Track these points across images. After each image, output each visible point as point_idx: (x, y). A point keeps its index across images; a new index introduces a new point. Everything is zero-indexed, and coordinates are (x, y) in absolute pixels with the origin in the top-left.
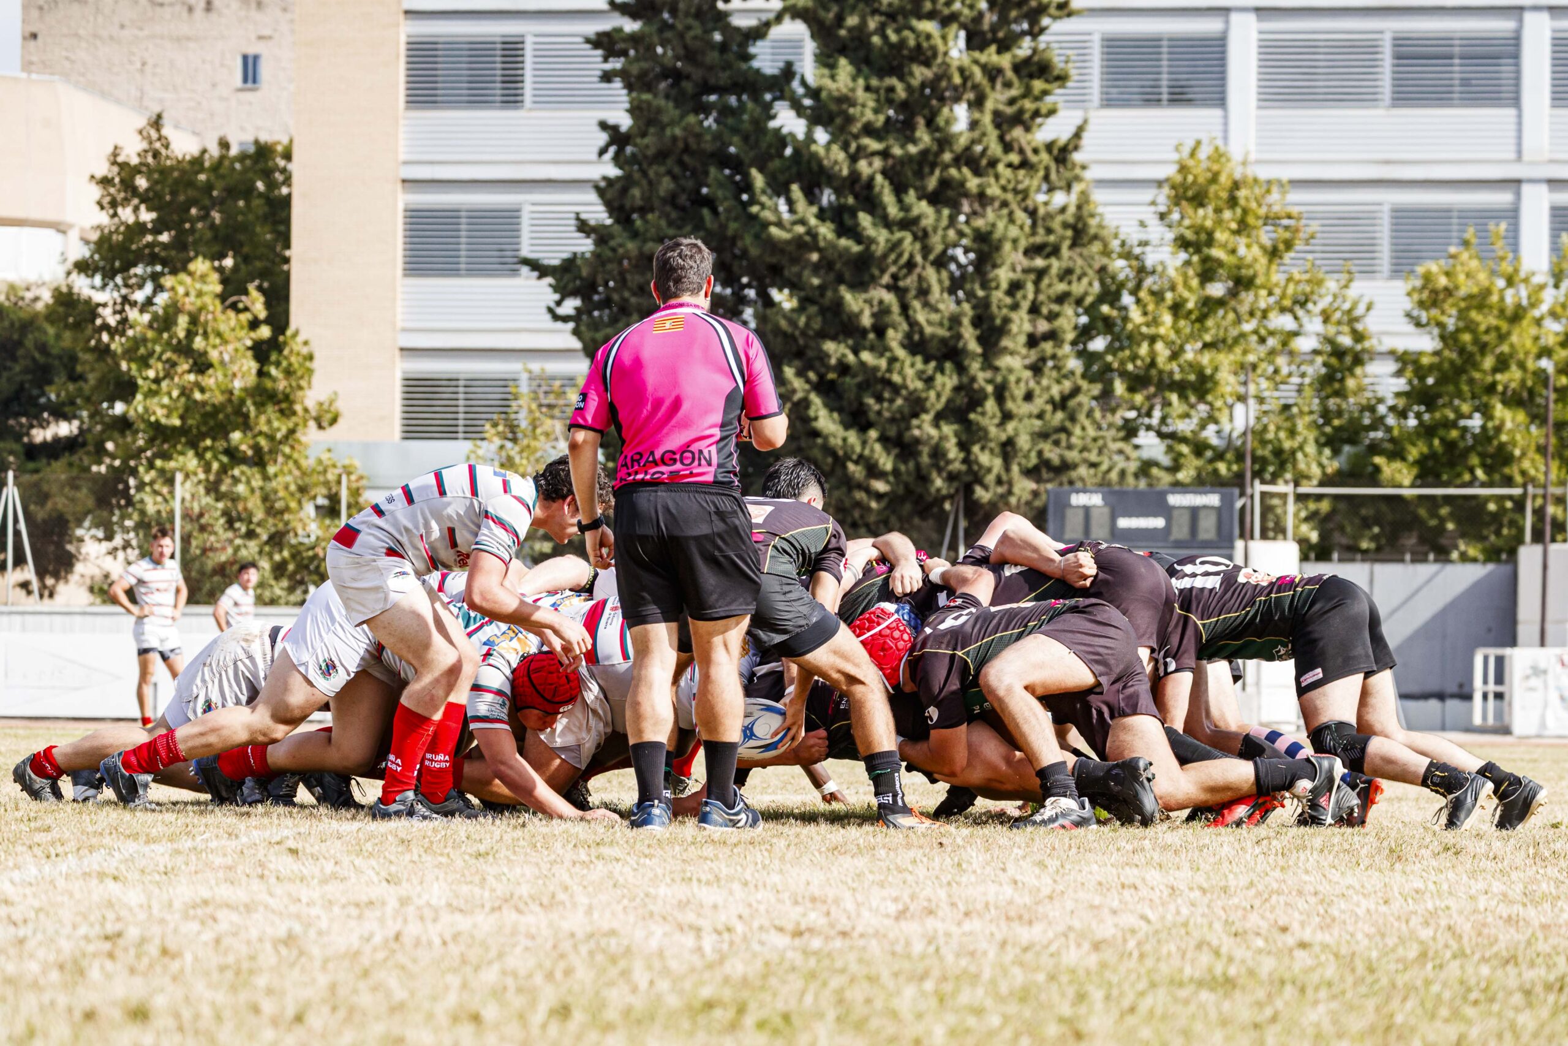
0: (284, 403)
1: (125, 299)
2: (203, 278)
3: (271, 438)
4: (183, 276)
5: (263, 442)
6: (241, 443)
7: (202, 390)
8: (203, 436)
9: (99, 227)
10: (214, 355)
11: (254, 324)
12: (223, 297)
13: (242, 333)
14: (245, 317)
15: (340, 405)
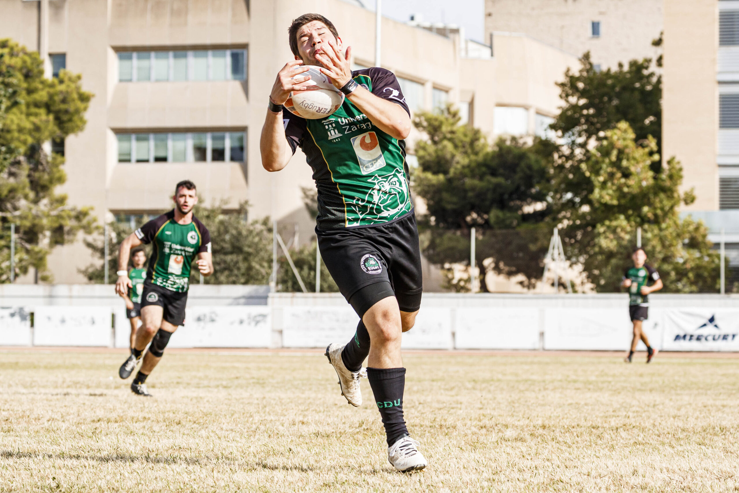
0: (669, 192)
1: (573, 142)
2: (625, 131)
3: (662, 209)
4: (616, 131)
5: (659, 212)
6: (648, 212)
7: (628, 187)
8: (629, 208)
9: (560, 108)
10: (633, 169)
11: (651, 153)
12: (636, 140)
13: (646, 157)
14: (647, 150)
15: (696, 193)
